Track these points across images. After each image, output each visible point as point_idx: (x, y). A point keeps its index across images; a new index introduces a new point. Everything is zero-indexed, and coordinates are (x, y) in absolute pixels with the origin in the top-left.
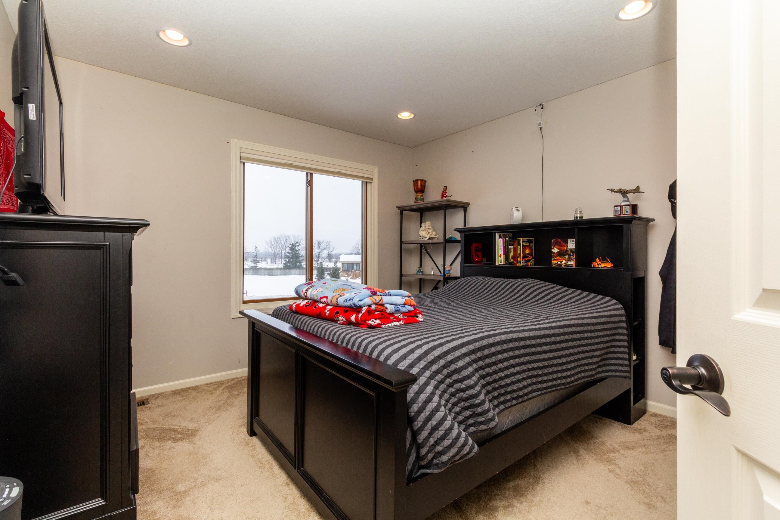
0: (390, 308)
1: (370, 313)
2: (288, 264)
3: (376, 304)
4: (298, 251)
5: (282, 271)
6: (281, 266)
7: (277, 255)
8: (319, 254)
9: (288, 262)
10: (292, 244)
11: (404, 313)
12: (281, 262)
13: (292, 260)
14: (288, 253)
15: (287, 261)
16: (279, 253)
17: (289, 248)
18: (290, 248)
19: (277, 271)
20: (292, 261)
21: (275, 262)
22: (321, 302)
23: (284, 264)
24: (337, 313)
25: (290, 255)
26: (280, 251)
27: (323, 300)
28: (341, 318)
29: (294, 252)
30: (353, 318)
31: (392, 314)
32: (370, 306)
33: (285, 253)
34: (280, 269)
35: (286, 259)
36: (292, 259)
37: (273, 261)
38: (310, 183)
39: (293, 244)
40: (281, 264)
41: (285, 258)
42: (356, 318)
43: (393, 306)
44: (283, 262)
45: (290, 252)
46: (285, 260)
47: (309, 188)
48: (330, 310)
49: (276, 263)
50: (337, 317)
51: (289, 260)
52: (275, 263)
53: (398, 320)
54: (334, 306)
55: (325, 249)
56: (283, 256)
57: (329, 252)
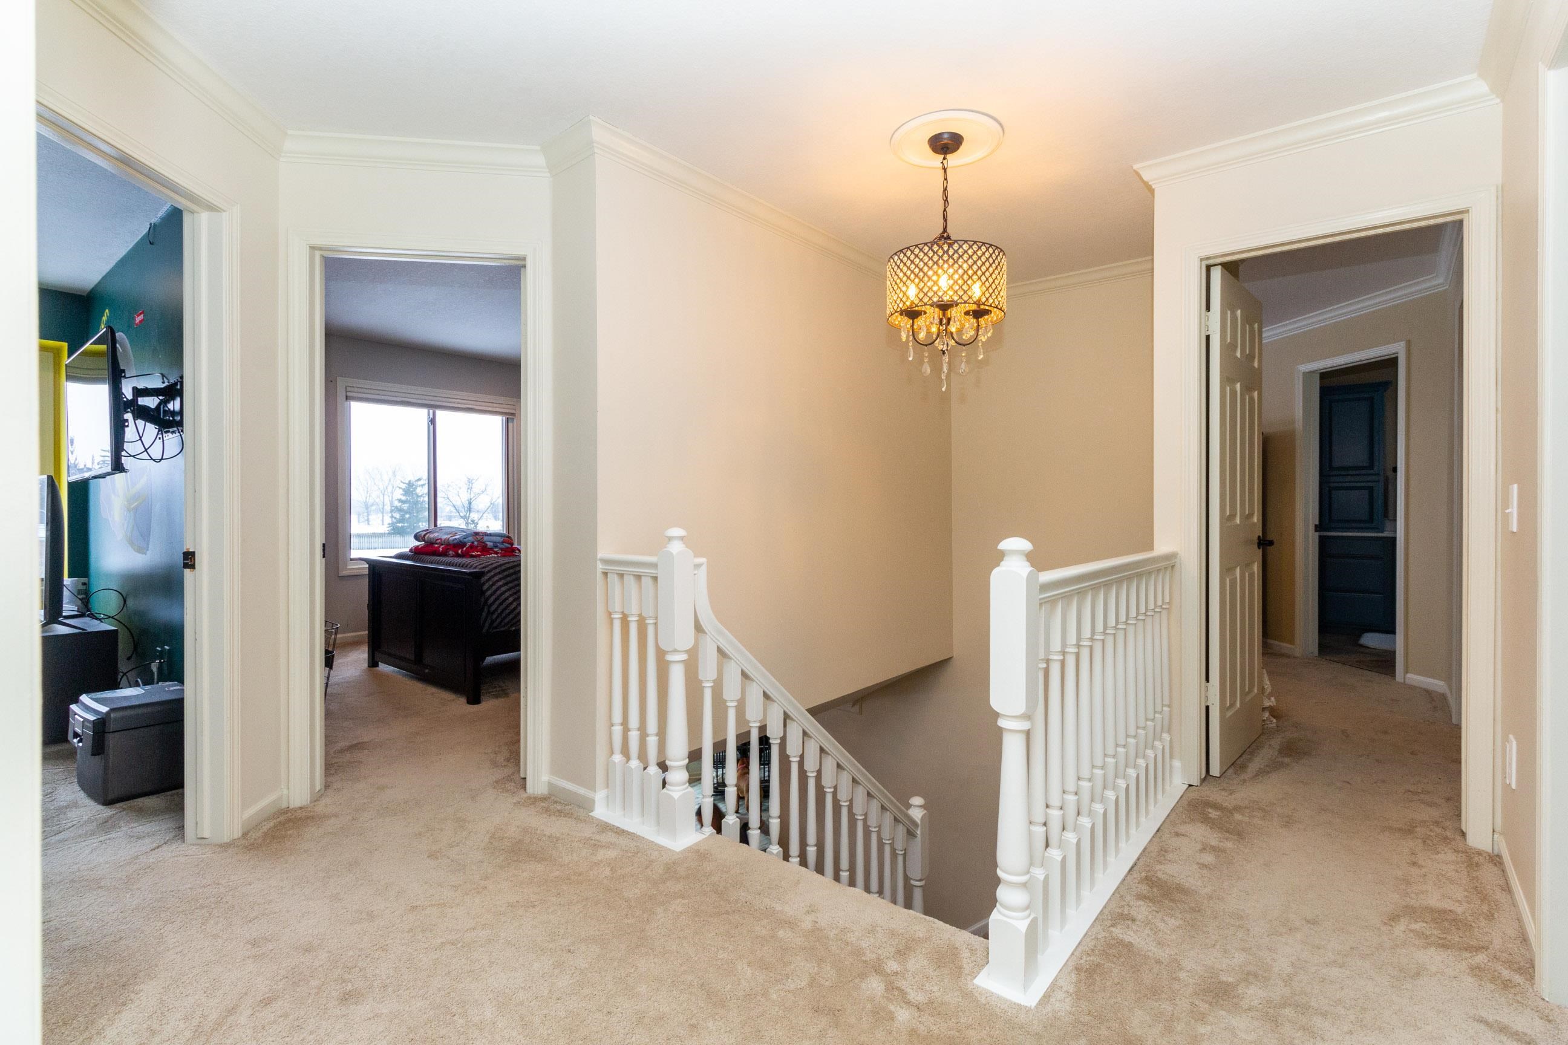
0: (490, 544)
1: (472, 547)
2: (400, 525)
3: (478, 541)
4: (421, 496)
5: (385, 539)
6: (385, 529)
7: (372, 505)
8: (470, 503)
9: (400, 521)
10: (407, 482)
11: (502, 549)
12: (383, 521)
13: (407, 516)
14: (400, 501)
15: (395, 518)
16: (377, 500)
17: (401, 491)
18: (404, 490)
19: (373, 540)
20: (409, 518)
21: (368, 520)
22: (436, 544)
23: (389, 524)
24: (448, 549)
25: (405, 506)
26: (378, 497)
27: (438, 541)
28: (451, 552)
29: (413, 498)
30: (460, 551)
31: (491, 549)
32: (473, 543)
33: (391, 503)
34: (381, 535)
35: (395, 515)
36: (410, 513)
37: (362, 519)
38: (432, 421)
39: (410, 481)
40: (383, 524)
41: (392, 511)
42: (461, 552)
43: (492, 543)
44: (388, 520)
45: (404, 498)
46: (392, 517)
47: (431, 427)
48: (443, 548)
49: (370, 523)
50: (448, 552)
51: (402, 516)
52: (368, 524)
53: (496, 553)
54: (447, 545)
55: (483, 492)
56: (388, 508)
57: (492, 500)
